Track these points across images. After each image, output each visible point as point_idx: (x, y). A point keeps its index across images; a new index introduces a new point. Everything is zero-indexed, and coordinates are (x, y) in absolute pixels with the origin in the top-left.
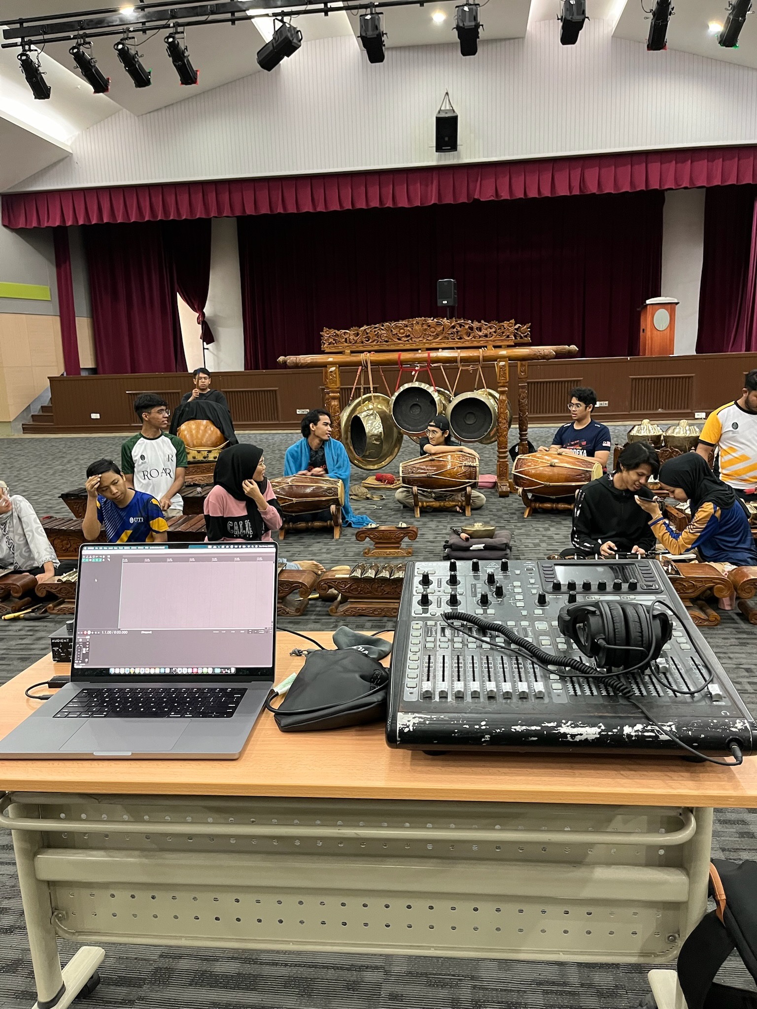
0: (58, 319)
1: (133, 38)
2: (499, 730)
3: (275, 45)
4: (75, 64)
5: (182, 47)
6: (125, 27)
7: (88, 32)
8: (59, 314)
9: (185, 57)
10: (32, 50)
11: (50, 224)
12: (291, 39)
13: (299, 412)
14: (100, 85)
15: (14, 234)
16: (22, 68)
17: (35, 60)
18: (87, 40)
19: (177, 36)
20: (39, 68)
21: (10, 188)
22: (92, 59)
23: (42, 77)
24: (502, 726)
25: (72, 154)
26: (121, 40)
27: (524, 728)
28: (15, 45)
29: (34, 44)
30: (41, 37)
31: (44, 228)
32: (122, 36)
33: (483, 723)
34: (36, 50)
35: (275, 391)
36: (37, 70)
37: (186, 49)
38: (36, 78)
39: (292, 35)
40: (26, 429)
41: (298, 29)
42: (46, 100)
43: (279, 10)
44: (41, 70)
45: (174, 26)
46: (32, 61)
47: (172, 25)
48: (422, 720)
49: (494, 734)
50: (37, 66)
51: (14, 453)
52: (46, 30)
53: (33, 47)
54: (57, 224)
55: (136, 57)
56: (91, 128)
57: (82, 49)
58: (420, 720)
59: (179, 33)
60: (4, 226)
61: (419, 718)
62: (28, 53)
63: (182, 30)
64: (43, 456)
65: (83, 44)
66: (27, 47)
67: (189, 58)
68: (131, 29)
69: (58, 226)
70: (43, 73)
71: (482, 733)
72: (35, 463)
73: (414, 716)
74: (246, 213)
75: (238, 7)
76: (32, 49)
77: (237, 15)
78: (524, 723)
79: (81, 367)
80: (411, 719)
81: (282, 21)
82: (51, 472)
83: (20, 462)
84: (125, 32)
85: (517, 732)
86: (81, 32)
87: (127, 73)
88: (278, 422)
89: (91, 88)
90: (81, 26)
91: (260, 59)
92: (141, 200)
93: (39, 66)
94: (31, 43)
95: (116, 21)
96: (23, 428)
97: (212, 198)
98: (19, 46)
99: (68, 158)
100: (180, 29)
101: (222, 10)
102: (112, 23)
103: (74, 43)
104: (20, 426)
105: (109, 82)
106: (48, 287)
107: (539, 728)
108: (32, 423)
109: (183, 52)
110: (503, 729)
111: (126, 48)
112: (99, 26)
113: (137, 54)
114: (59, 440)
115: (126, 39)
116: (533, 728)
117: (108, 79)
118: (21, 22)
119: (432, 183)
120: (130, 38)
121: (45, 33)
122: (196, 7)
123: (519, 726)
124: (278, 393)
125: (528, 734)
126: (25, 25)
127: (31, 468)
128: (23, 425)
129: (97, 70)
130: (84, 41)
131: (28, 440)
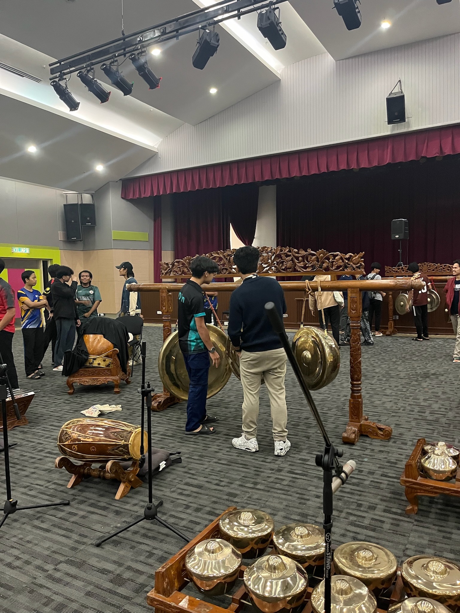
0: (153, 252)
1: (117, 60)
3: (200, 48)
5: (143, 61)
6: (113, 54)
8: (153, 248)
9: (145, 68)
11: (146, 195)
15: (127, 202)
17: (64, 85)
18: (92, 67)
19: (142, 54)
21: (125, 176)
22: (93, 79)
23: (69, 96)
25: (158, 153)
26: (110, 63)
28: (56, 77)
29: (66, 75)
31: (143, 198)
34: (66, 79)
36: (65, 91)
38: (65, 96)
47: (139, 47)
50: (66, 89)
55: (117, 73)
56: (169, 136)
57: (86, 73)
60: (122, 198)
65: (90, 70)
68: (117, 55)
69: (150, 196)
76: (64, 78)
77: (180, 32)
84: (113, 58)
86: (89, 63)
90: (89, 58)
92: (194, 176)
94: (64, 74)
98: (58, 77)
99: (156, 156)
100: (144, 49)
106: (148, 233)
109: (144, 65)
111: (109, 67)
112: (100, 56)
113: (118, 71)
118: (60, 62)
119: (387, 148)
120: (115, 61)
121: (71, 67)
126: (62, 63)
129: (98, 87)
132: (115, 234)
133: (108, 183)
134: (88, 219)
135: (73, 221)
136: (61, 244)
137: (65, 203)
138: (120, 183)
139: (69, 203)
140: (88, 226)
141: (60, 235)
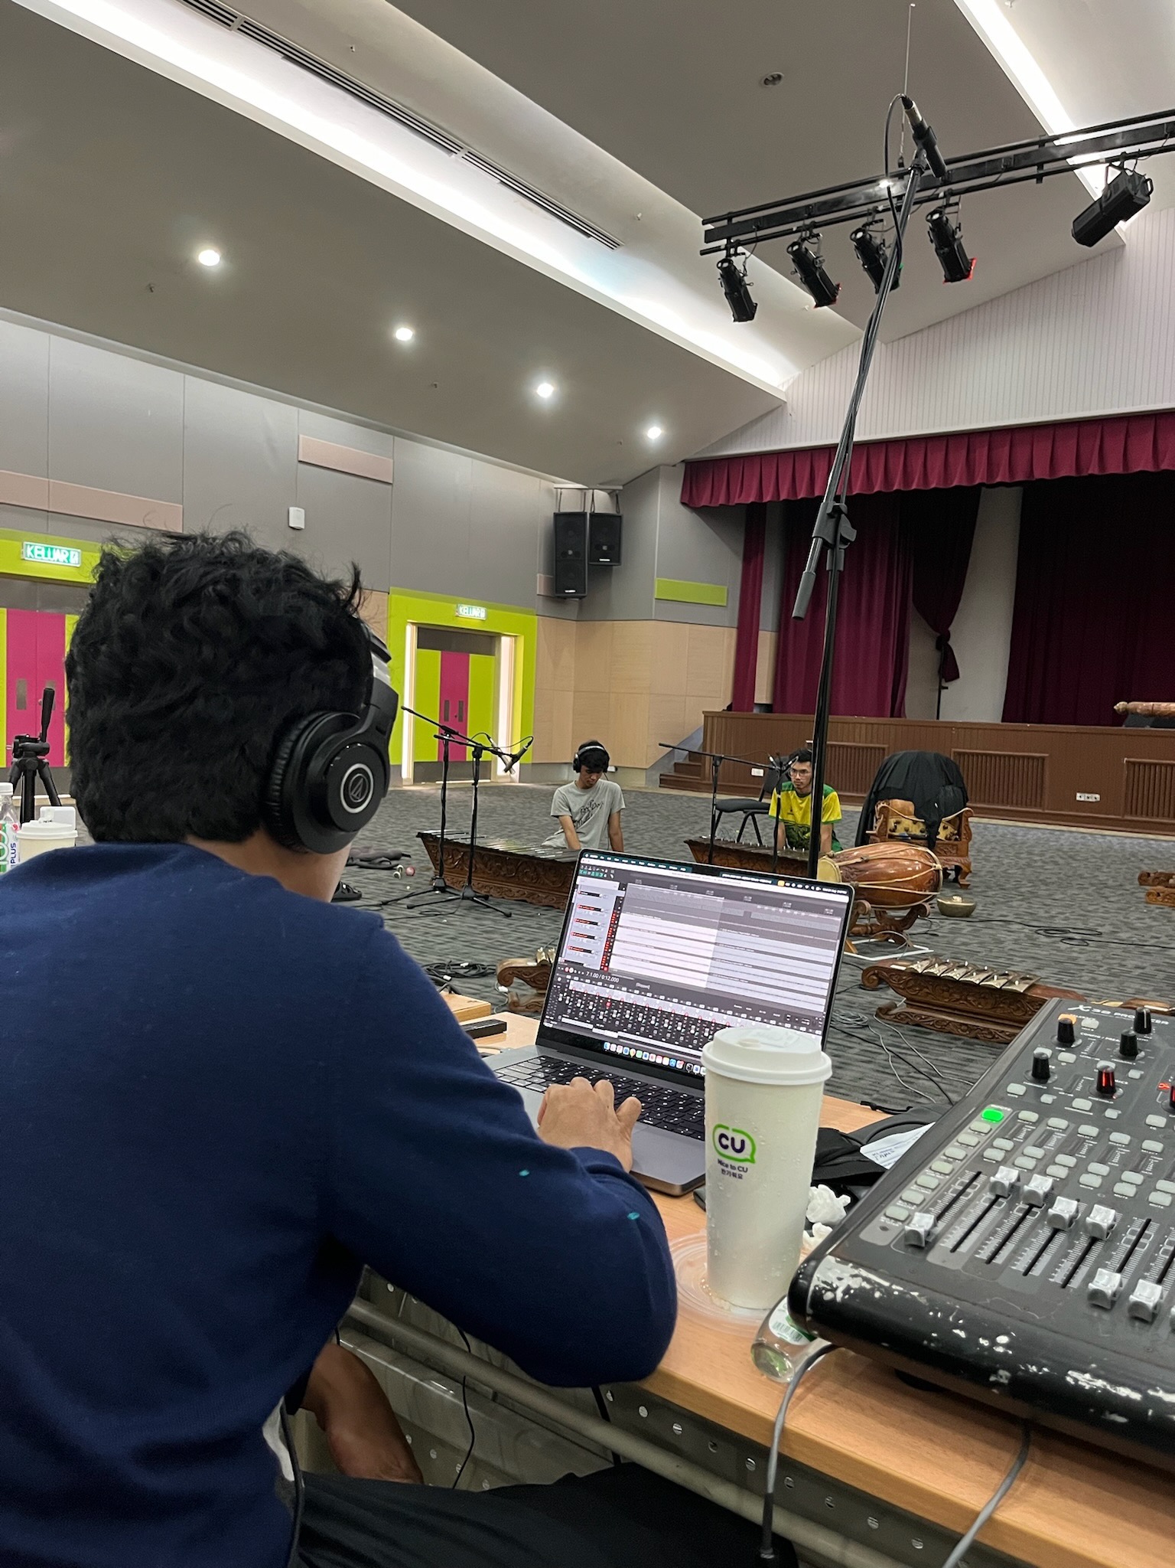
0: (734, 632)
1: (882, 221)
2: (1034, 1369)
3: (1104, 205)
4: (793, 266)
5: (953, 225)
6: (871, 206)
7: (817, 219)
8: (736, 624)
9: (955, 239)
10: (739, 254)
11: (742, 500)
12: (1133, 193)
13: (1080, 797)
14: (824, 293)
15: (694, 515)
16: (721, 280)
17: (740, 268)
18: (815, 231)
19: (948, 210)
20: (745, 278)
21: (697, 453)
22: (817, 258)
23: (746, 291)
24: (1044, 1361)
25: (785, 403)
26: (864, 226)
27: (1100, 1383)
28: (718, 249)
29: (742, 245)
30: (752, 235)
31: (734, 506)
32: (864, 220)
33: (1003, 1339)
34: (744, 254)
35: (1043, 759)
36: (741, 280)
37: (959, 228)
38: (739, 292)
39: (1135, 188)
40: (665, 782)
41: (1146, 178)
42: (749, 322)
43: (1117, 152)
44: (747, 280)
45: (945, 196)
46: (735, 268)
47: (941, 195)
48: (868, 1286)
49: (1020, 1373)
50: (741, 275)
51: (637, 810)
52: (760, 224)
53: (740, 249)
54: (751, 500)
55: (881, 249)
56: (818, 366)
57: (806, 244)
58: (865, 1285)
59: (951, 205)
60: (683, 503)
61: (865, 1279)
62: (733, 258)
63: (957, 201)
64: (672, 818)
65: (809, 238)
66: (732, 251)
67: (962, 240)
68: (880, 208)
69: (752, 503)
70: (749, 285)
71: (996, 1362)
72: (657, 826)
73: (856, 1272)
74: (1033, 476)
75: (1051, 154)
76: (738, 252)
77: (1047, 167)
78: (1102, 1373)
79: (755, 702)
80: (846, 1275)
81: (1121, 167)
82: (672, 840)
83: (638, 823)
84: (870, 214)
85: (1077, 1388)
86: (808, 222)
87: (865, 273)
88: (1040, 811)
89: (811, 300)
90: (810, 212)
91: (1077, 230)
92: (873, 462)
93: (744, 275)
94: (739, 243)
95: (860, 199)
96: (661, 779)
97: (981, 455)
98: (723, 250)
99: (780, 409)
100: (953, 200)
101: (1024, 162)
102: (854, 202)
103: (795, 237)
104: (657, 777)
105: (838, 289)
106: (726, 588)
107: (1136, 1396)
108: (673, 774)
109: (954, 233)
110: (1046, 1370)
111: (868, 236)
112: (835, 209)
113: (884, 243)
114: (701, 801)
115: (871, 223)
116: (1124, 1392)
117: (838, 285)
118: (729, 217)
120: (876, 222)
121: (759, 229)
122: (983, 163)
123: (1088, 1376)
124: (1047, 762)
125: (1103, 1403)
126: (734, 220)
127: (649, 832)
128: (661, 775)
129: (823, 274)
130: (811, 232)
131: (661, 796)
132: (662, 587)
133: (657, 467)
134: (605, 548)
135: (570, 552)
136: (540, 603)
137: (557, 511)
138: (681, 471)
139: (563, 510)
140: (605, 565)
141: (540, 583)
